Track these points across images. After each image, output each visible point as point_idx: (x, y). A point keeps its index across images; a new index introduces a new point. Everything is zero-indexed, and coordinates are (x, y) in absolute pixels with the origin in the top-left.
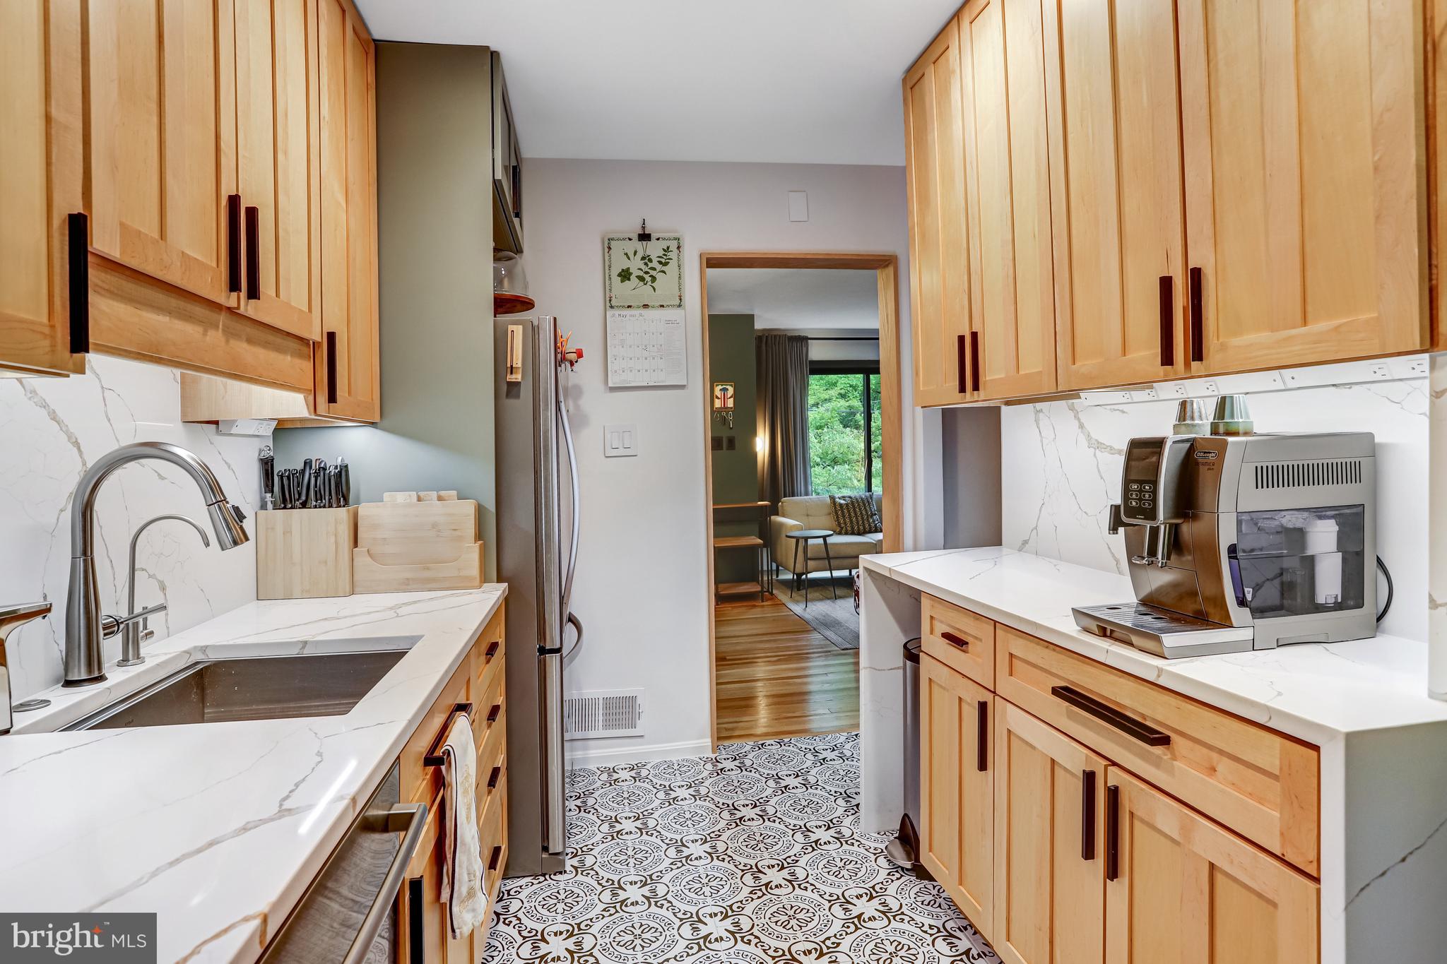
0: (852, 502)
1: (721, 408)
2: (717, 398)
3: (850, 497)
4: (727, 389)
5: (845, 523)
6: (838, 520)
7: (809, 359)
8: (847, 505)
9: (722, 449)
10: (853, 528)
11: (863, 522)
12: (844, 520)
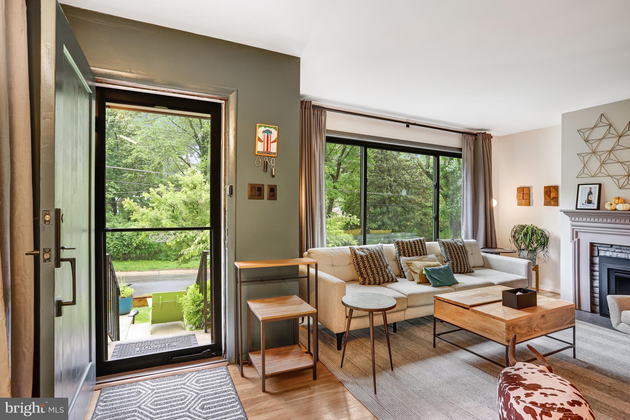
0: (371, 254)
1: (262, 152)
2: (260, 140)
3: (368, 249)
4: (271, 132)
5: (367, 274)
6: (360, 271)
7: (326, 129)
8: (367, 256)
9: (263, 199)
10: (375, 279)
11: (382, 273)
12: (366, 271)
